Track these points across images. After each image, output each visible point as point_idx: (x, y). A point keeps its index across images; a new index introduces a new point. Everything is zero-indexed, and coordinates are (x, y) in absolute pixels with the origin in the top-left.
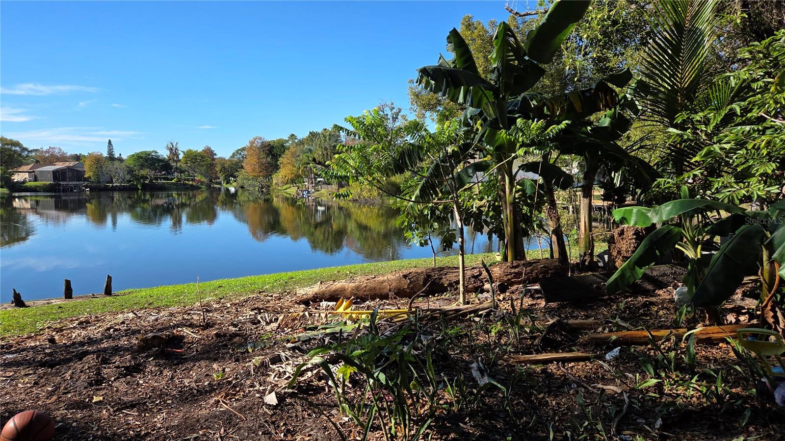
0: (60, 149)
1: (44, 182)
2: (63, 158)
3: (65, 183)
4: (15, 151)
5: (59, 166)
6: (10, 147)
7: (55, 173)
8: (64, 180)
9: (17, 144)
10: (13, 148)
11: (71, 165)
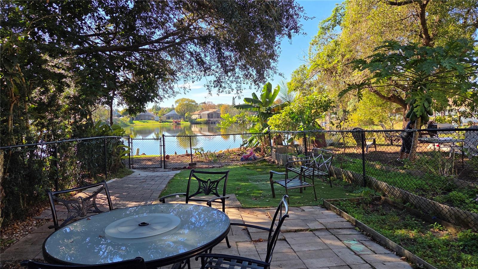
0: (212, 102)
1: (204, 119)
2: (213, 107)
3: (212, 119)
4: (193, 105)
5: (211, 111)
6: (191, 103)
7: (208, 114)
8: (212, 118)
9: (194, 102)
10: (192, 103)
11: (215, 110)
